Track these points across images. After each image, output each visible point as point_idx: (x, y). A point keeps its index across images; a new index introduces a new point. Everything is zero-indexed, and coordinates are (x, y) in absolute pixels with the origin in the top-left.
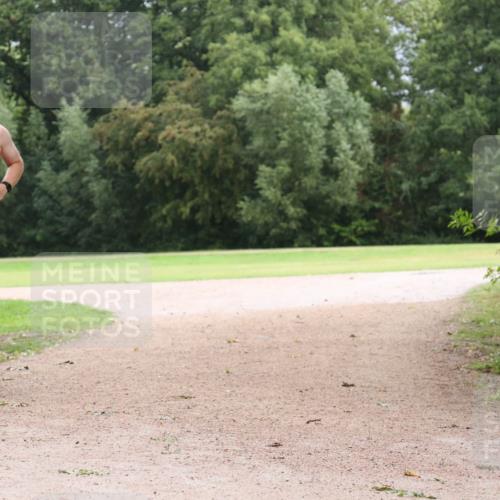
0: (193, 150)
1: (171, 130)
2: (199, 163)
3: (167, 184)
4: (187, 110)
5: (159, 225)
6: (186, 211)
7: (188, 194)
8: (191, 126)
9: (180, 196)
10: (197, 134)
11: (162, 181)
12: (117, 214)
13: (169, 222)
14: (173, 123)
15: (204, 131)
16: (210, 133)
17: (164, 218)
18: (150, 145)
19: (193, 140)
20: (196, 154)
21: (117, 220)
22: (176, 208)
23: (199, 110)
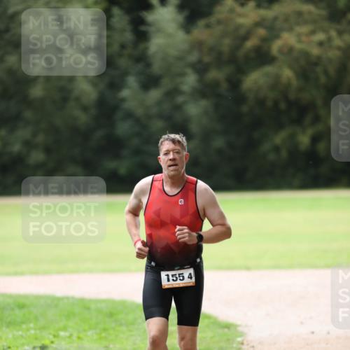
0: (316, 64)
1: (288, 39)
2: (323, 79)
3: (283, 106)
4: (310, 13)
5: (272, 157)
6: (304, 140)
7: (308, 119)
8: (313, 32)
9: (298, 121)
10: (321, 44)
11: (276, 103)
12: (219, 142)
13: (284, 154)
14: (290, 29)
15: (330, 39)
16: (338, 42)
17: (277, 149)
18: (262, 57)
19: (315, 51)
20: (319, 69)
21: (220, 152)
22: (292, 137)
23: (324, 13)
